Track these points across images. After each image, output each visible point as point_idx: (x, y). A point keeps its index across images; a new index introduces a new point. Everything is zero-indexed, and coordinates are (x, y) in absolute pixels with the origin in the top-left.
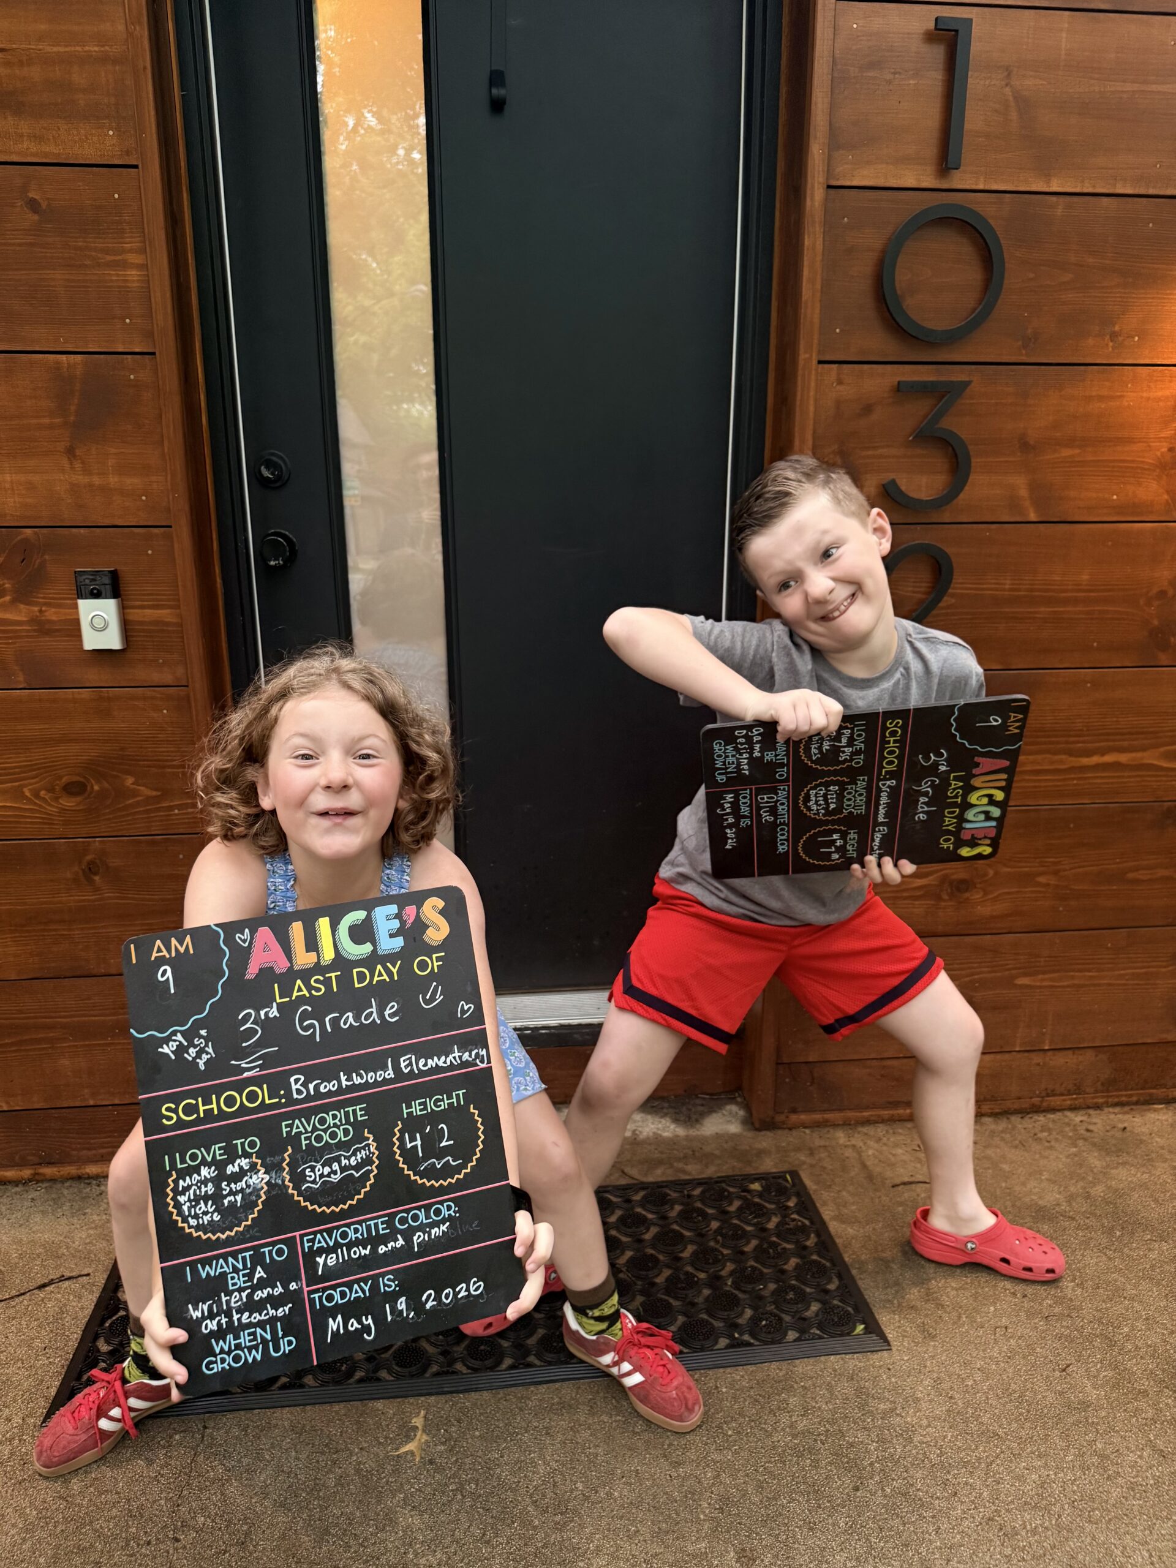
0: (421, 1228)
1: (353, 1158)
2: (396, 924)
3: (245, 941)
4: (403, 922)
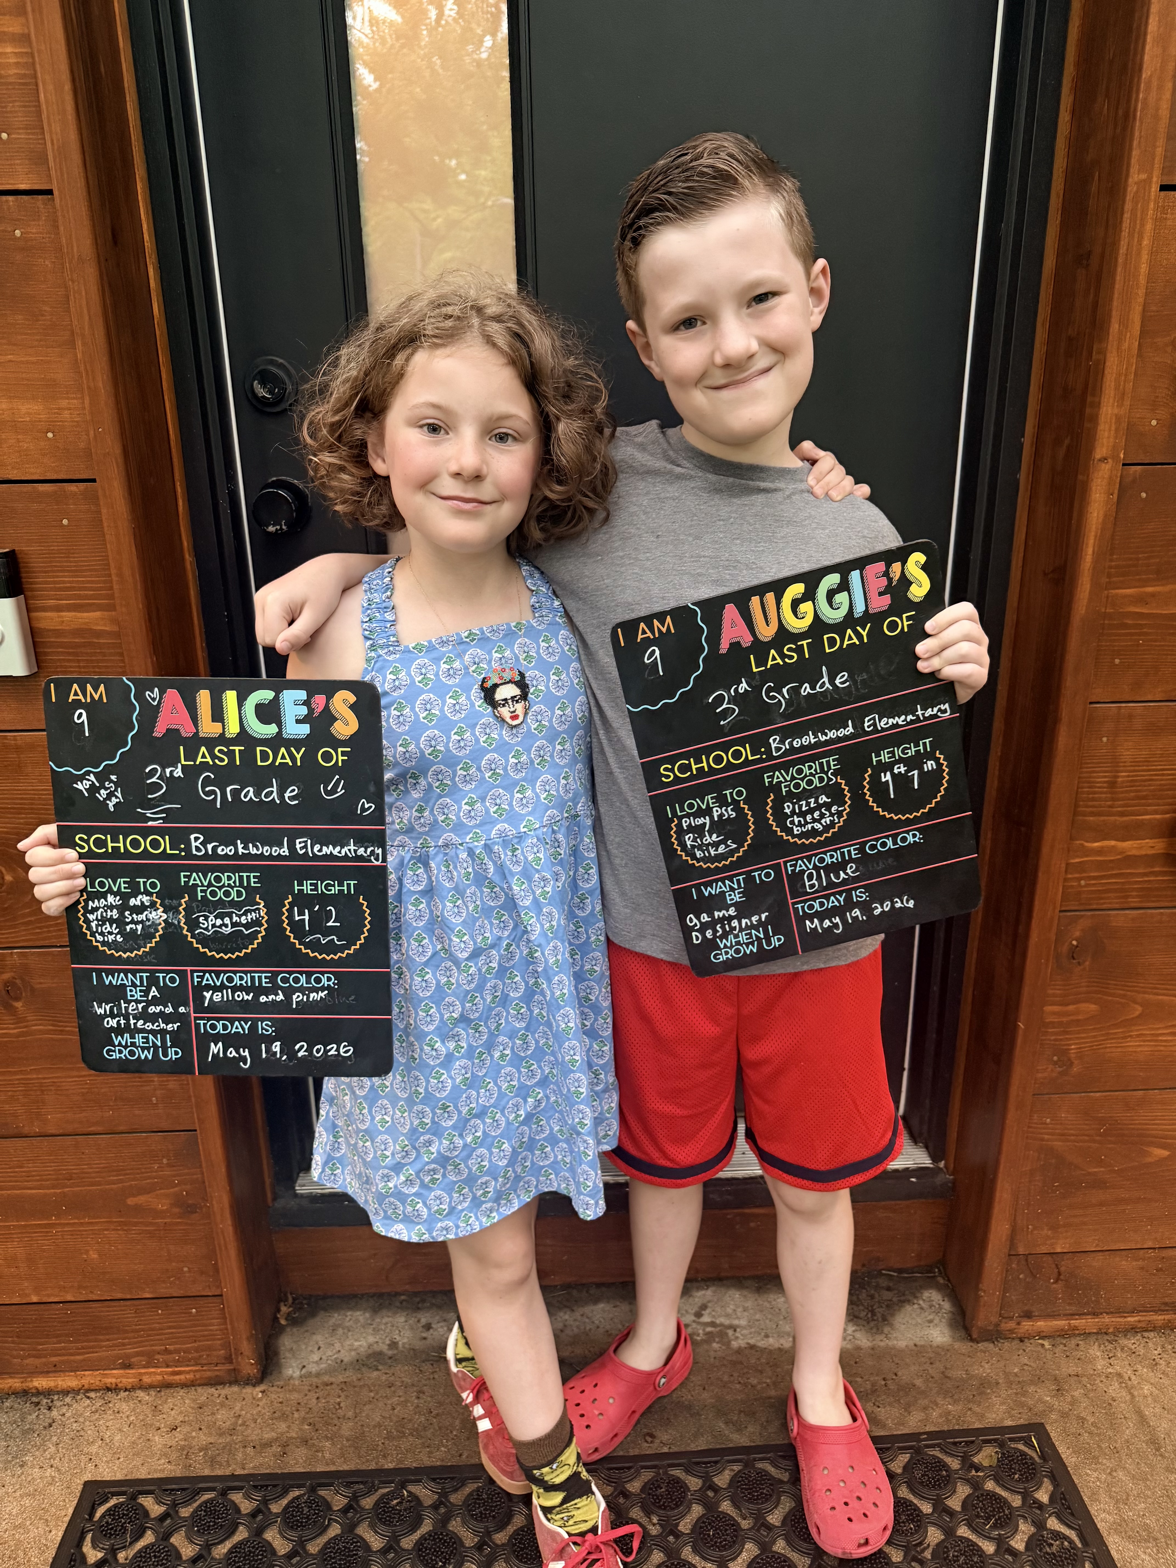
0: (301, 990)
1: (244, 918)
2: (304, 710)
3: (154, 699)
4: (311, 710)
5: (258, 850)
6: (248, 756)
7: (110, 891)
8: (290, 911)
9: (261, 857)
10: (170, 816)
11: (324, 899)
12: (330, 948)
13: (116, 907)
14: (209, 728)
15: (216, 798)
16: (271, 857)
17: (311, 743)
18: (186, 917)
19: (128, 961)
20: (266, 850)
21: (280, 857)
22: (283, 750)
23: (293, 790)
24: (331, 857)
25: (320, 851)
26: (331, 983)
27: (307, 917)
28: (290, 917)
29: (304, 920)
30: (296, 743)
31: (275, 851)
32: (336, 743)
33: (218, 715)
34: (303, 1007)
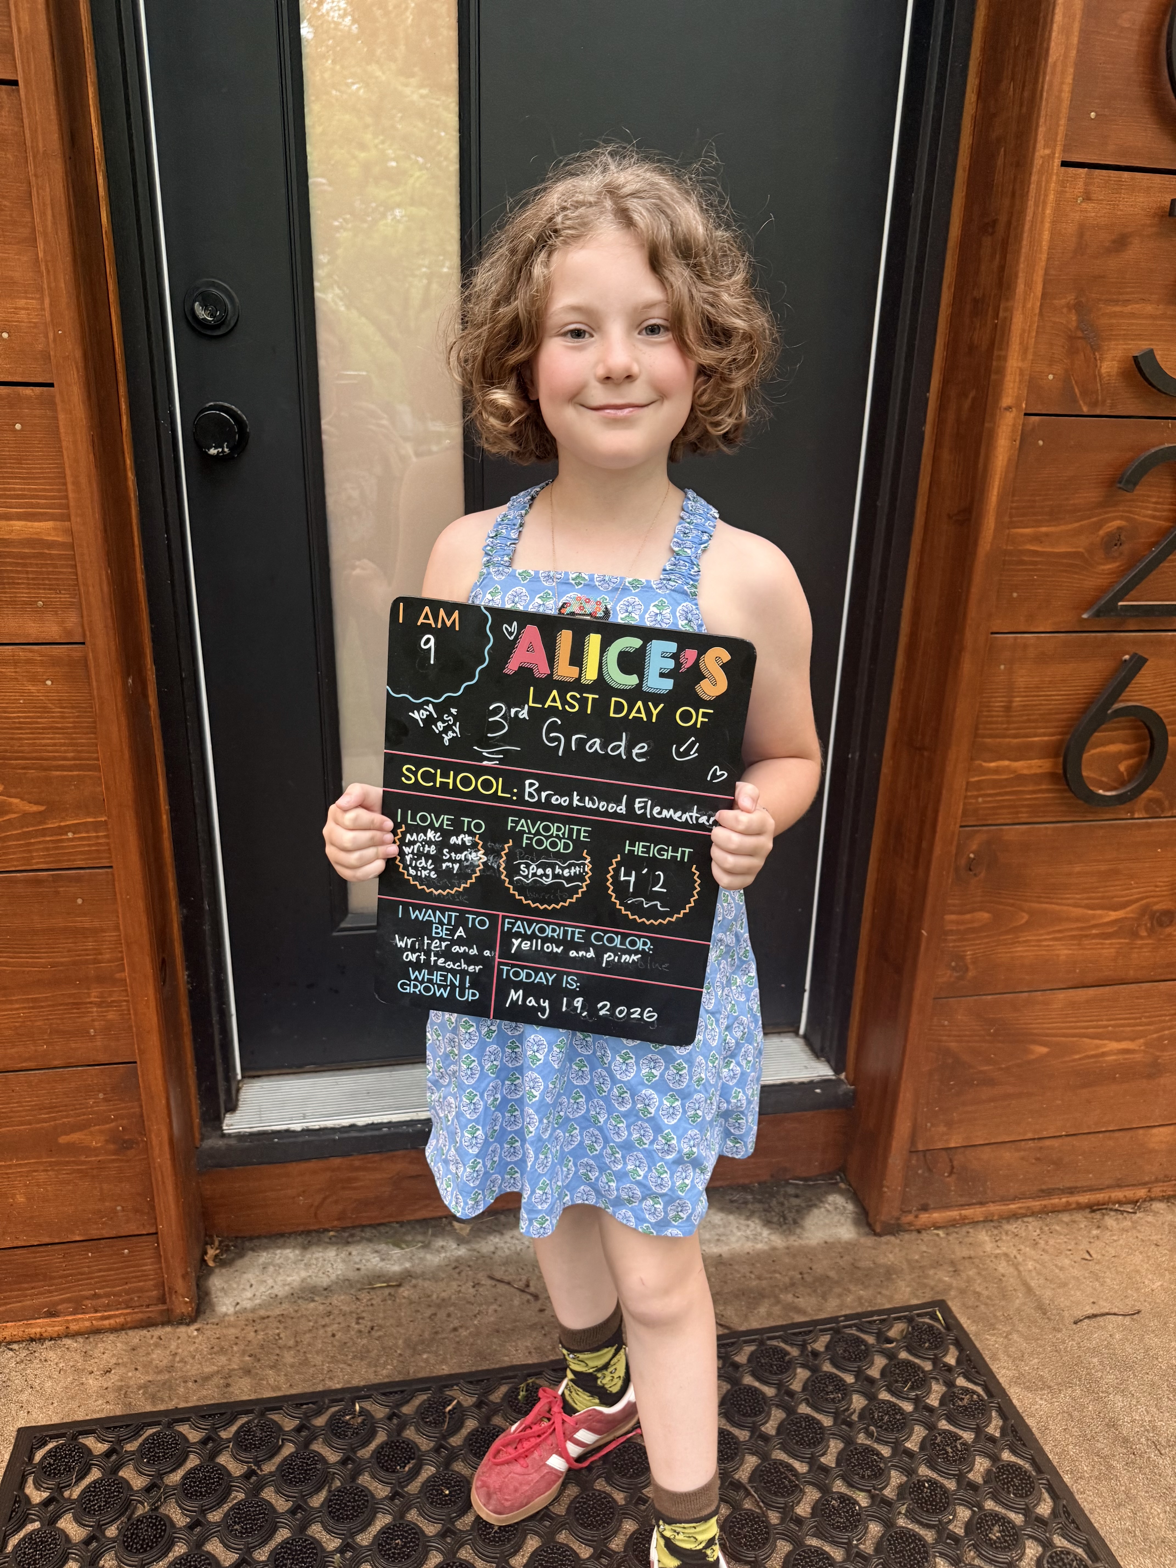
0: (614, 950)
1: (567, 871)
2: (670, 664)
3: (511, 634)
4: (678, 665)
5: (594, 803)
6: (601, 706)
7: (431, 826)
8: (617, 871)
9: (596, 812)
10: (508, 758)
11: (654, 863)
12: (653, 913)
13: (436, 843)
14: (565, 671)
15: (558, 746)
16: (606, 813)
17: (671, 700)
18: (507, 862)
19: (439, 899)
20: (602, 806)
21: (615, 815)
22: (640, 704)
23: (643, 747)
24: (670, 821)
25: (660, 813)
26: (646, 948)
27: (632, 879)
28: (616, 876)
29: (629, 881)
30: (656, 698)
31: (612, 808)
32: (698, 703)
33: (577, 658)
34: (612, 967)
